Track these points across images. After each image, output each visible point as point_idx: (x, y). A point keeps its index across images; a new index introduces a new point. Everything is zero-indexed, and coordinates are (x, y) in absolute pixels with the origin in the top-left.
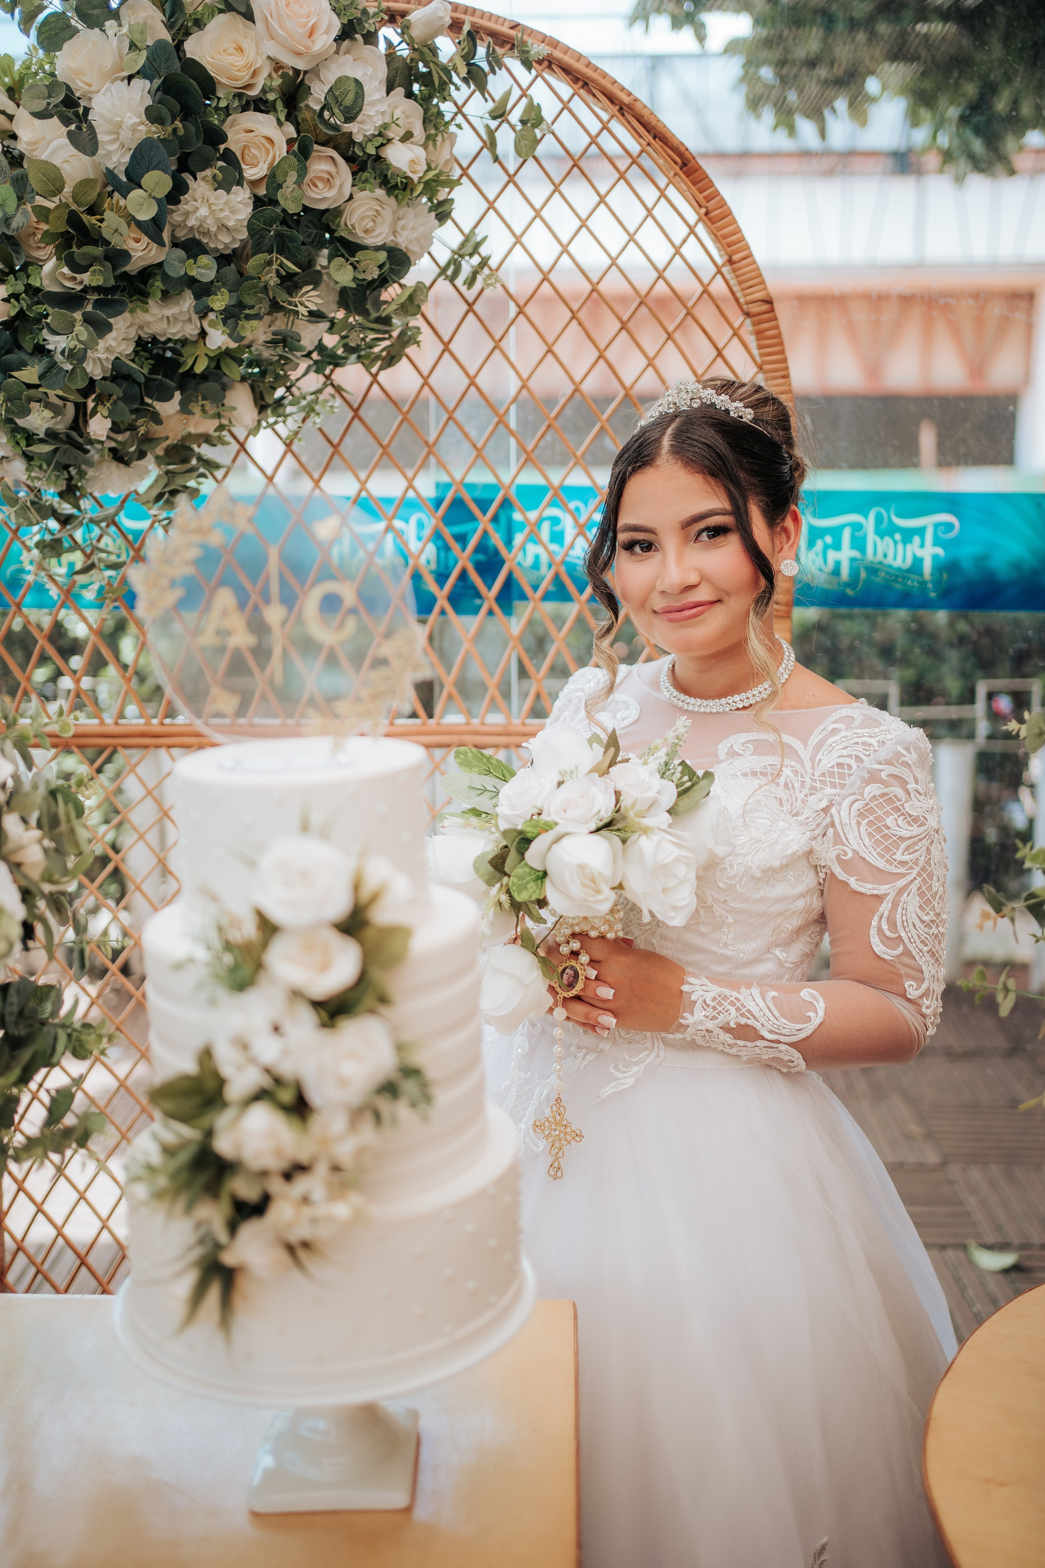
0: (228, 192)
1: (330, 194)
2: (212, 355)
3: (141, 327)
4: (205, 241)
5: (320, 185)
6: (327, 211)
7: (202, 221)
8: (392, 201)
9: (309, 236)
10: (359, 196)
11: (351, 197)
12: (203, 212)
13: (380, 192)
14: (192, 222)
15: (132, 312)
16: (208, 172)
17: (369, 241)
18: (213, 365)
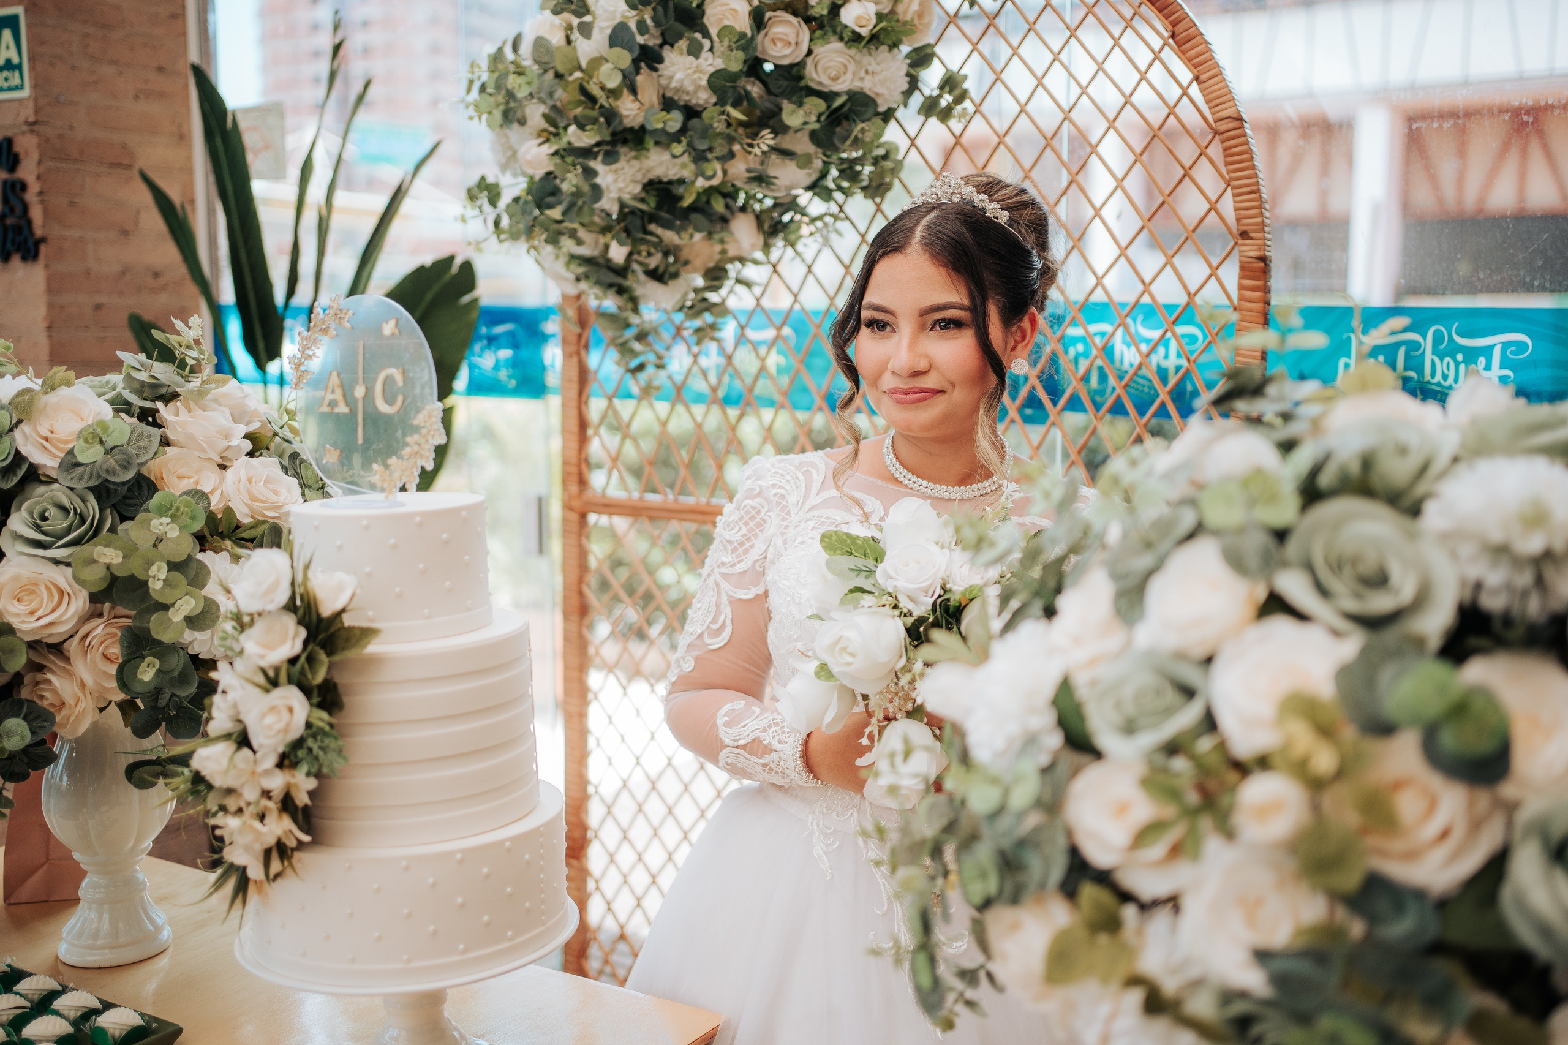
0: (697, 57)
1: (787, 51)
2: (701, 190)
3: (648, 171)
4: (687, 98)
5: (779, 44)
6: (792, 66)
7: (682, 81)
8: (853, 52)
9: (780, 87)
10: (820, 50)
11: (810, 52)
12: (679, 76)
13: (837, 45)
14: (673, 85)
15: (636, 158)
16: (683, 44)
17: (837, 87)
18: (704, 199)
